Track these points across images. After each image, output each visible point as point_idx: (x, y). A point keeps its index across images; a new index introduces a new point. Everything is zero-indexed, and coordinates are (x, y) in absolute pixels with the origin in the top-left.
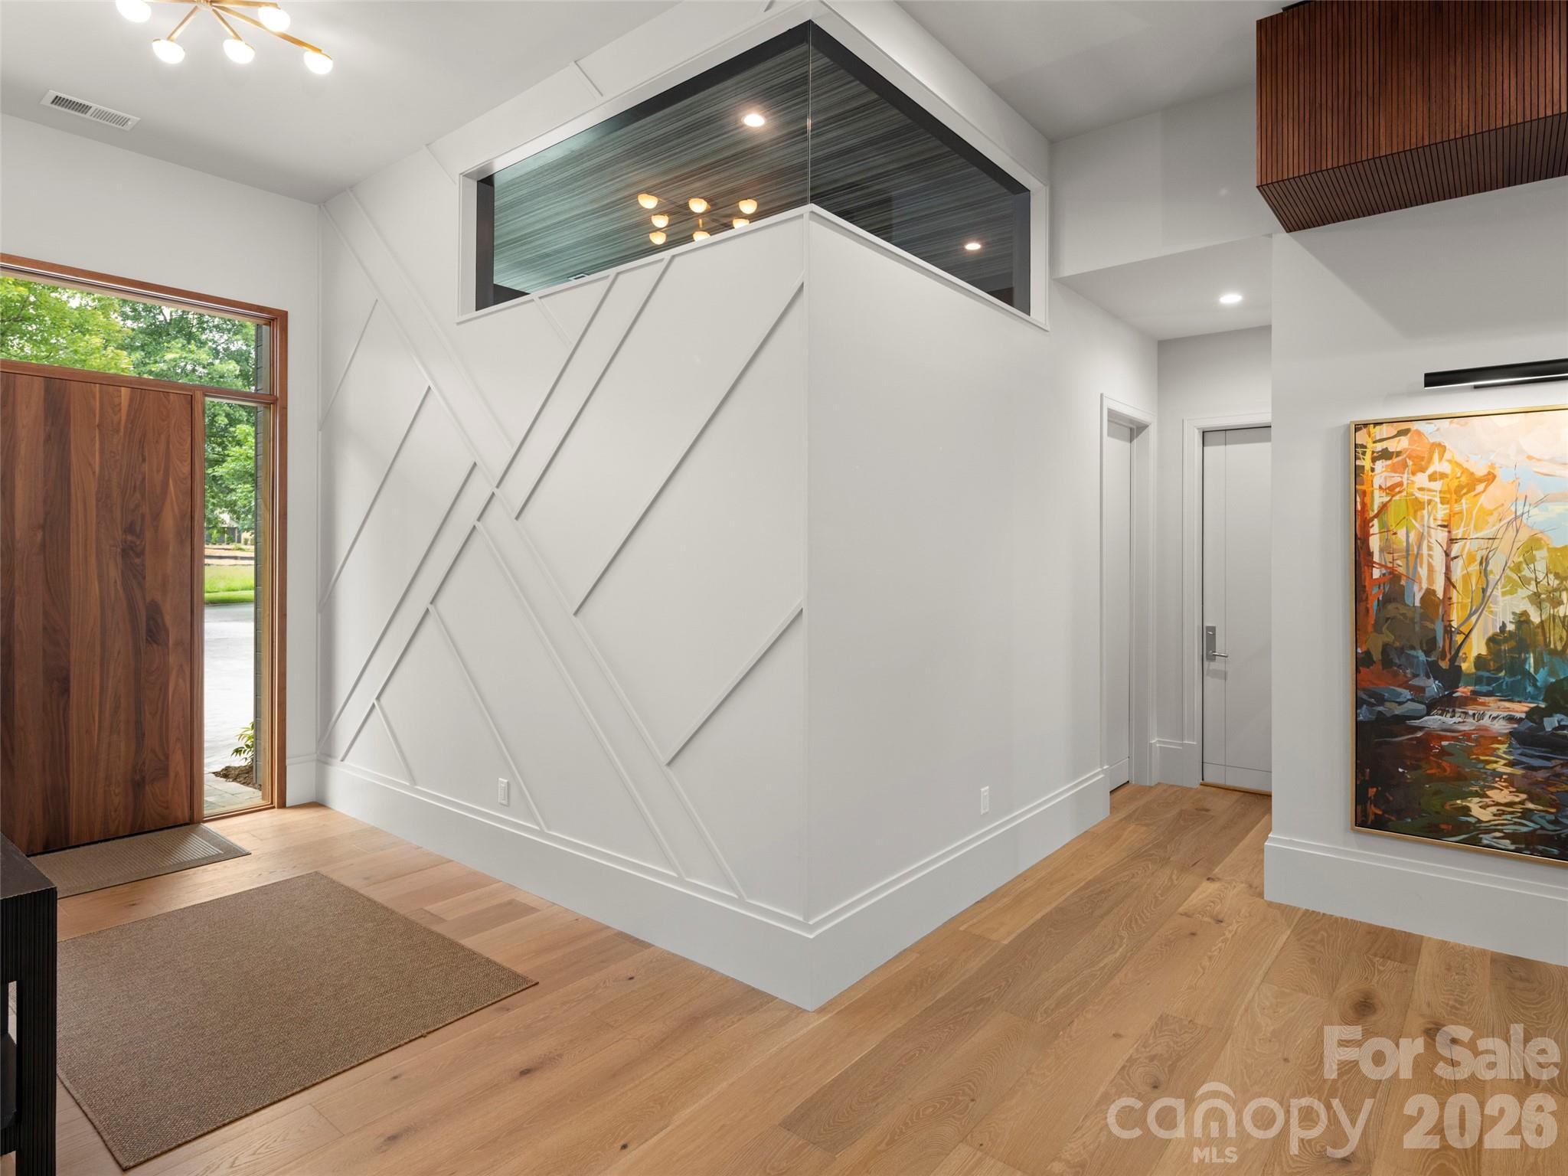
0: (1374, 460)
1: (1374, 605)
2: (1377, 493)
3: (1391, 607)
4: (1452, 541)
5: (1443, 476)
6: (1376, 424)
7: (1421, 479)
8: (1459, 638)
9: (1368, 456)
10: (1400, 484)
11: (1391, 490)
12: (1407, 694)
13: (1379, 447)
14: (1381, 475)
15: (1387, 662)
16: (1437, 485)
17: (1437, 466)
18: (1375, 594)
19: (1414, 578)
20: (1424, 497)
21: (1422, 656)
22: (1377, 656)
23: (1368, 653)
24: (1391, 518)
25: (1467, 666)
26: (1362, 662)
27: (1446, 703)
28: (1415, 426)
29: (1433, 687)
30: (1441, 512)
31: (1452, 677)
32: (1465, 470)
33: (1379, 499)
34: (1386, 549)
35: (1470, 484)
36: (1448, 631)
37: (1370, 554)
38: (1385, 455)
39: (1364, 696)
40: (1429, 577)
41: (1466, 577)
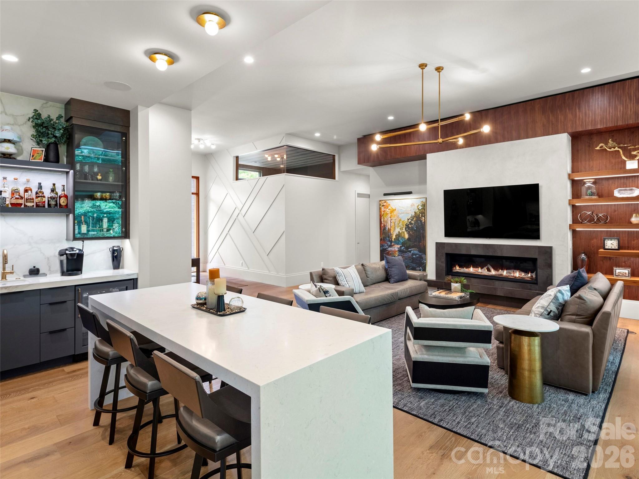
0: (382, 206)
1: (382, 230)
2: (382, 212)
3: (384, 231)
4: (391, 220)
5: (390, 209)
6: (382, 200)
7: (387, 209)
8: (392, 235)
9: (381, 206)
10: (385, 210)
11: (384, 211)
12: (386, 245)
13: (383, 204)
14: (383, 209)
15: (384, 240)
16: (389, 211)
17: (389, 208)
18: (382, 228)
19: (387, 226)
20: (388, 213)
21: (388, 239)
22: (383, 239)
23: (382, 238)
24: (384, 216)
25: (393, 240)
26: (381, 240)
27: (391, 246)
28: (387, 201)
29: (389, 243)
30: (390, 215)
31: (391, 242)
32: (393, 209)
33: (383, 213)
34: (383, 221)
35: (393, 211)
36: (391, 235)
37: (382, 222)
38: (383, 206)
39: (381, 246)
40: (388, 226)
41: (393, 225)
